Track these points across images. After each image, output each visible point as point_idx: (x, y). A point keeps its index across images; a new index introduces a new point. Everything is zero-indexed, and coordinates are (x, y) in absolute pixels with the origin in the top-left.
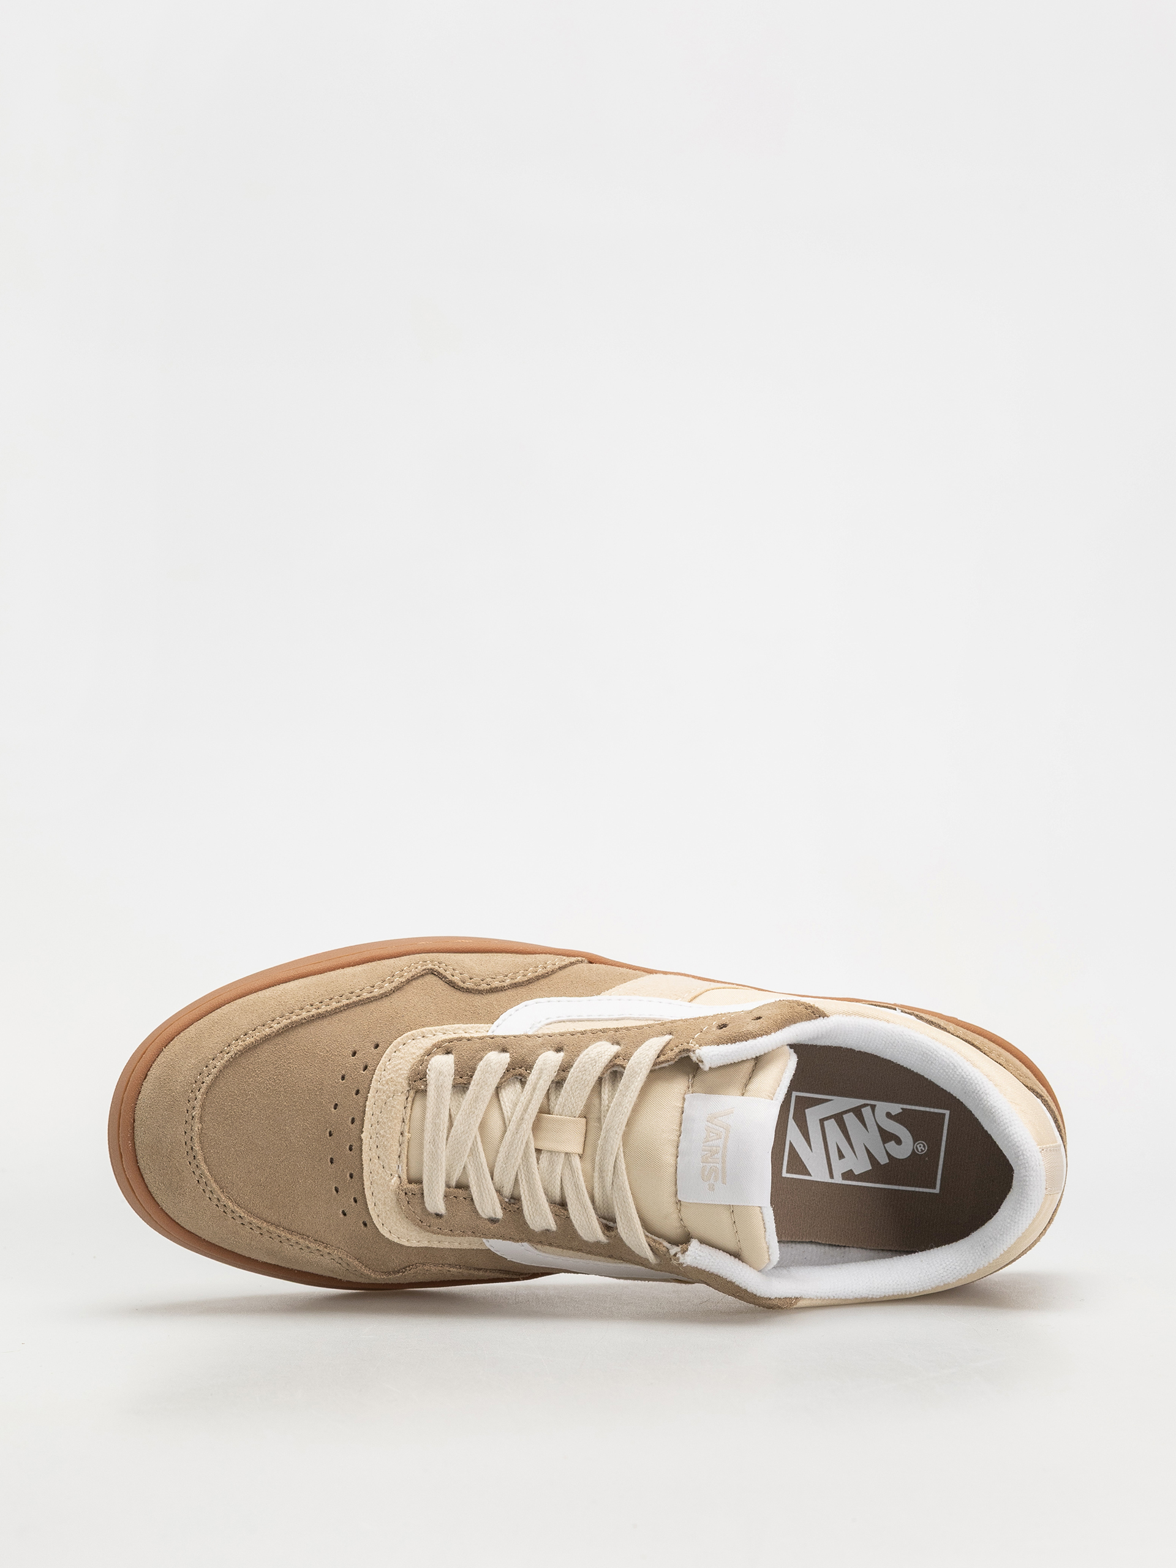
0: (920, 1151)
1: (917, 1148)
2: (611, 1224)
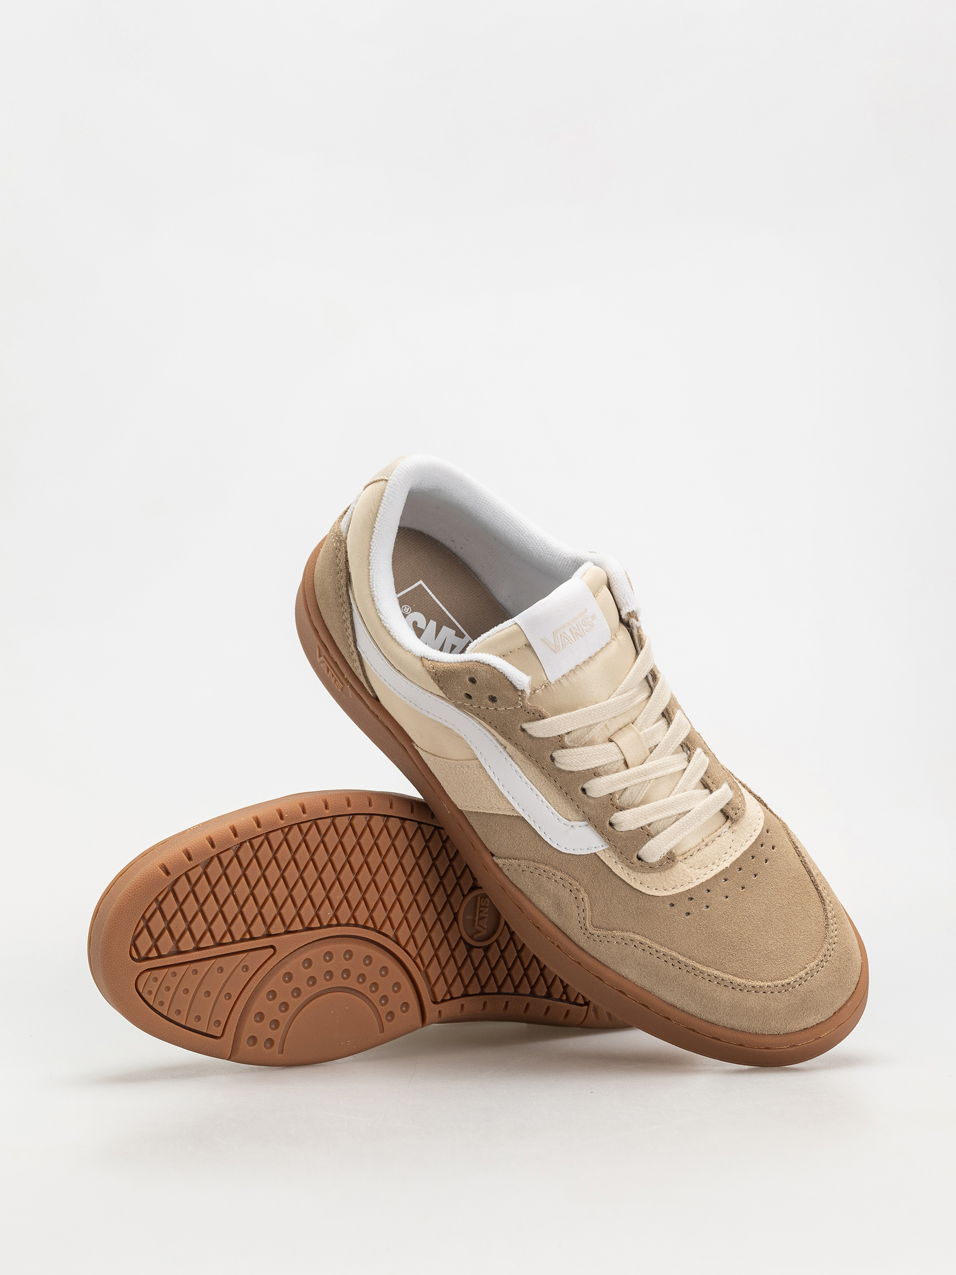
0: (408, 609)
1: (409, 611)
2: (650, 678)
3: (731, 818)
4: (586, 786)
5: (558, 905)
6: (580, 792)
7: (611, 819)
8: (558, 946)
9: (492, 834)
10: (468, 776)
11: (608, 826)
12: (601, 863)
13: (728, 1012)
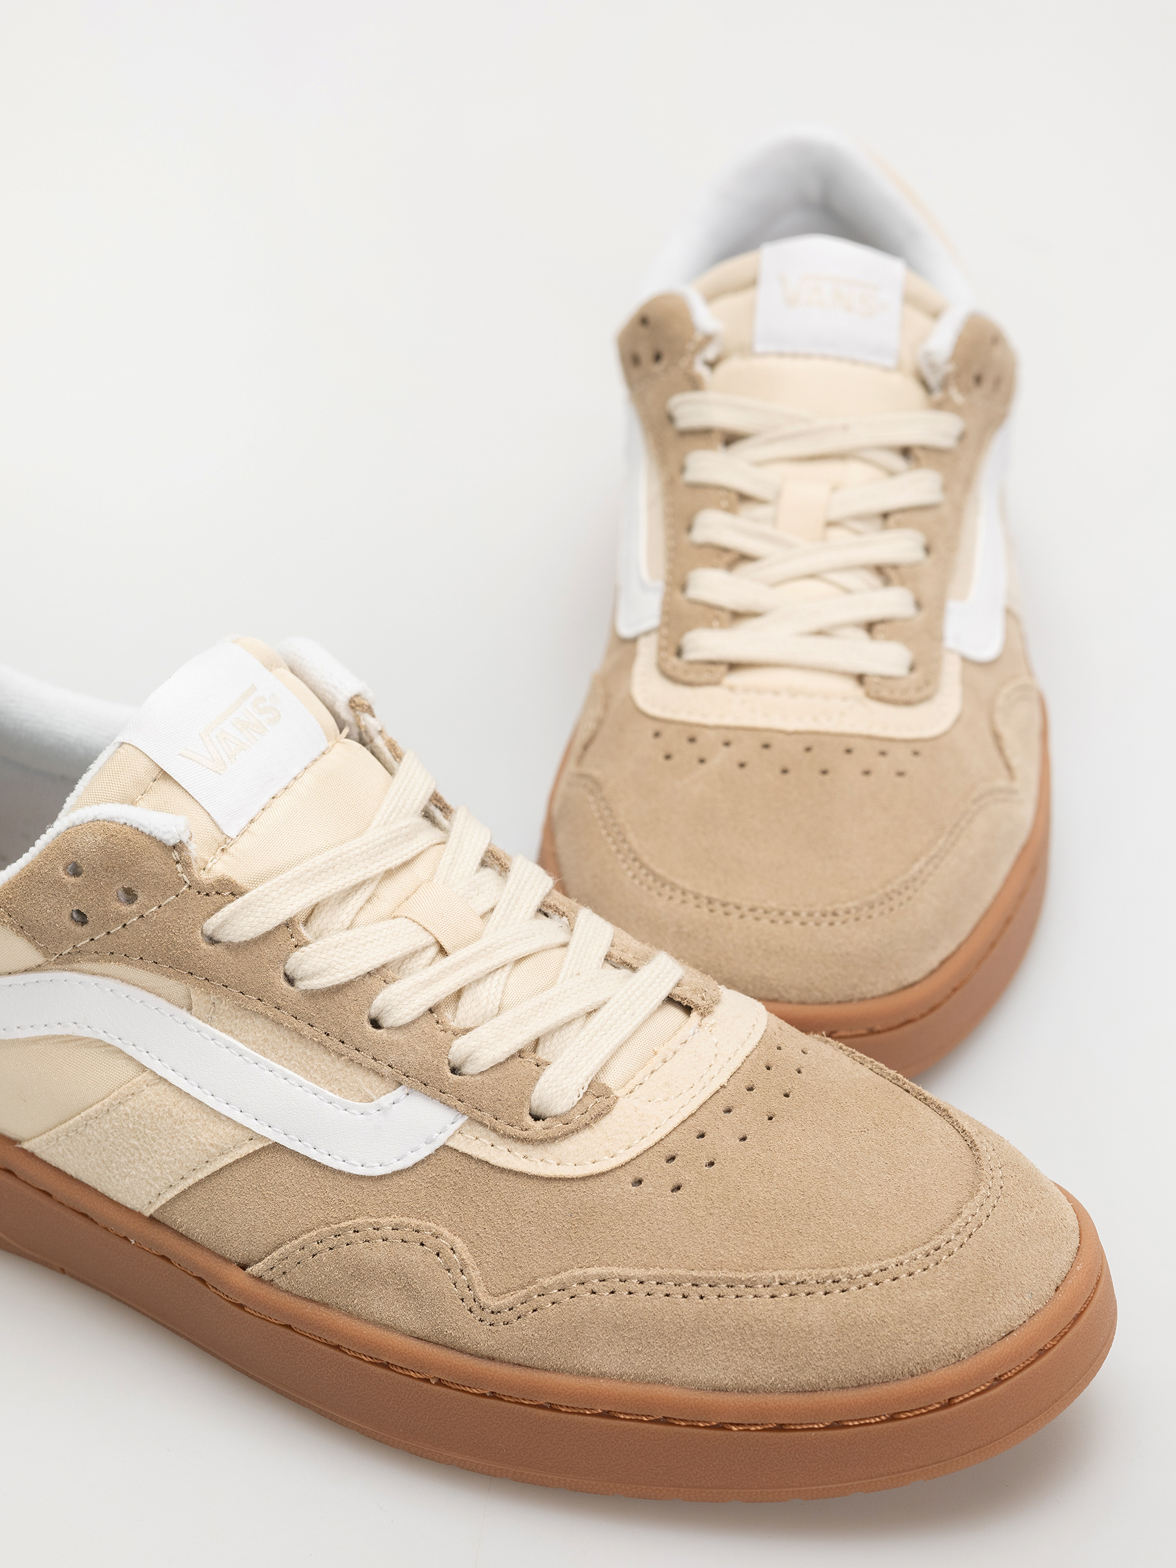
3: (697, 1007)
4: (373, 1012)
5: (407, 1287)
6: (369, 1027)
7: (450, 1057)
8: (440, 1382)
9: (227, 1219)
10: (139, 1116)
11: (450, 1074)
12: (464, 1161)
13: (835, 1347)
